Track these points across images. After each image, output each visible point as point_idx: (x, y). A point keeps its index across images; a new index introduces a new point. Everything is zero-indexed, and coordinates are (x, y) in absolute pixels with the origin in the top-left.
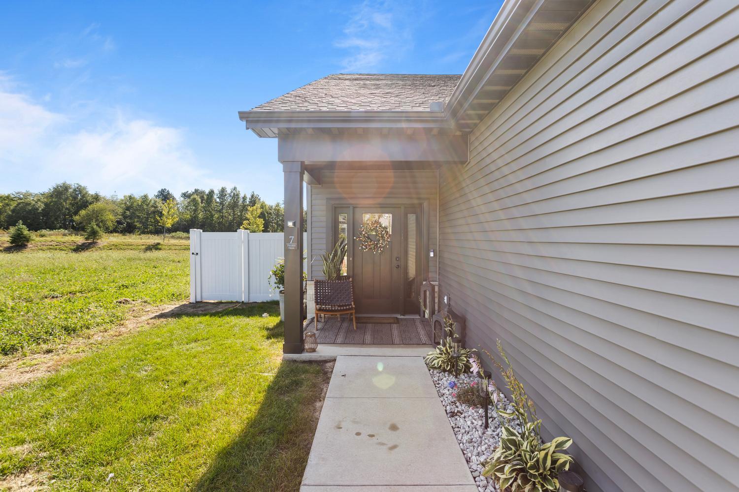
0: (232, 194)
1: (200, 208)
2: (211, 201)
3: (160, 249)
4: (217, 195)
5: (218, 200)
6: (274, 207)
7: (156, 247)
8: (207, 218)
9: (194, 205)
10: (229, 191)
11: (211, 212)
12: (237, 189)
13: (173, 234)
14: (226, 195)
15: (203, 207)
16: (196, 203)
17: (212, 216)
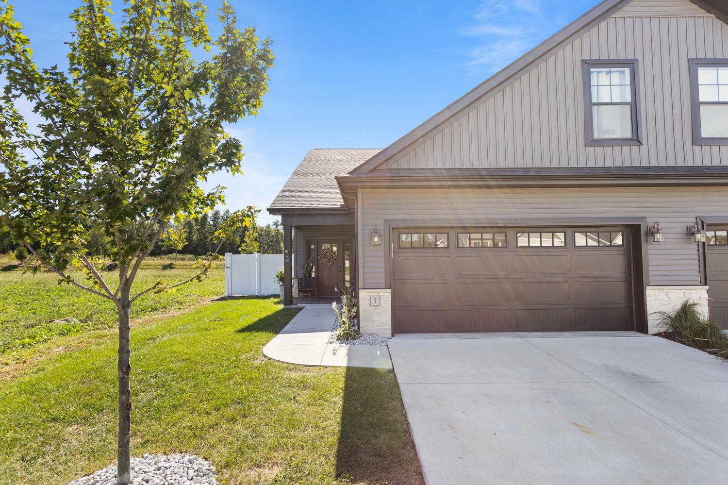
0: (225, 217)
1: (194, 230)
2: (205, 224)
3: (174, 268)
4: (211, 218)
5: (211, 222)
6: (265, 228)
7: (170, 266)
8: (201, 240)
9: (189, 228)
10: (222, 214)
11: (205, 235)
12: (230, 211)
13: (170, 255)
14: (219, 218)
15: (198, 230)
16: (190, 226)
17: (206, 238)
